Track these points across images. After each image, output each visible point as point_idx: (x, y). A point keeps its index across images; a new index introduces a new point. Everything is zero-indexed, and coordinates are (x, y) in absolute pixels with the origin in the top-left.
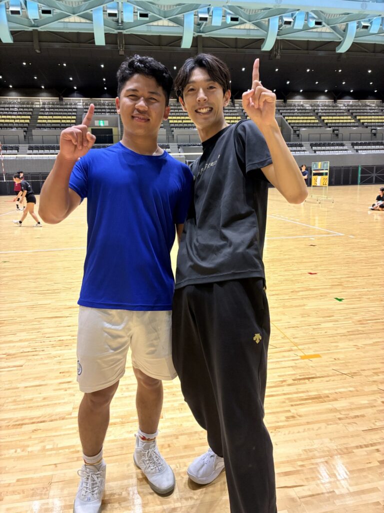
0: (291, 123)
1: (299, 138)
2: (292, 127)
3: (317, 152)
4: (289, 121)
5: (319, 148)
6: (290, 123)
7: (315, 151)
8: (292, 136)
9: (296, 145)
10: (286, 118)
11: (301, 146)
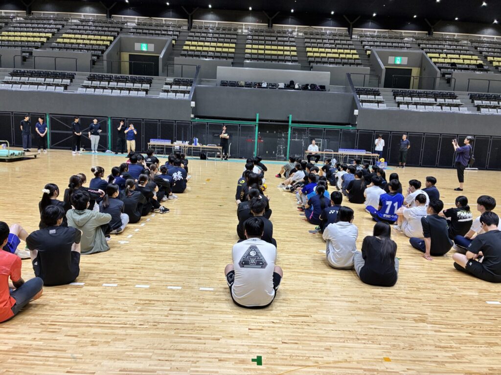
0: (438, 63)
1: (450, 86)
2: (440, 68)
3: (482, 109)
4: (434, 60)
5: (485, 103)
6: (435, 63)
7: (479, 108)
8: (438, 80)
9: (443, 96)
10: (429, 55)
11: (453, 97)
